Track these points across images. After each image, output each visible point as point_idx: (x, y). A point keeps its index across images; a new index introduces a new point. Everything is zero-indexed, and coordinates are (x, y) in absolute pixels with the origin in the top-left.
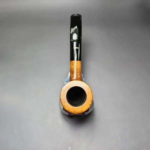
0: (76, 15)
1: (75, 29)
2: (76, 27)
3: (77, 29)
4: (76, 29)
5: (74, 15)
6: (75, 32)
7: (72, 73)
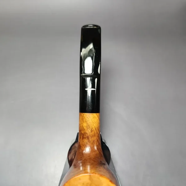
0: (91, 26)
1: (89, 50)
2: (91, 46)
3: (93, 49)
4: (91, 50)
5: (87, 26)
6: (89, 54)
7: (82, 137)
